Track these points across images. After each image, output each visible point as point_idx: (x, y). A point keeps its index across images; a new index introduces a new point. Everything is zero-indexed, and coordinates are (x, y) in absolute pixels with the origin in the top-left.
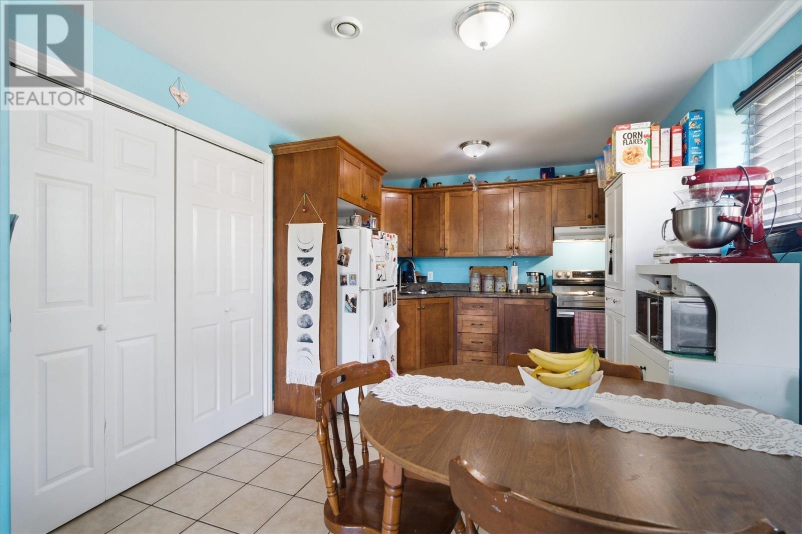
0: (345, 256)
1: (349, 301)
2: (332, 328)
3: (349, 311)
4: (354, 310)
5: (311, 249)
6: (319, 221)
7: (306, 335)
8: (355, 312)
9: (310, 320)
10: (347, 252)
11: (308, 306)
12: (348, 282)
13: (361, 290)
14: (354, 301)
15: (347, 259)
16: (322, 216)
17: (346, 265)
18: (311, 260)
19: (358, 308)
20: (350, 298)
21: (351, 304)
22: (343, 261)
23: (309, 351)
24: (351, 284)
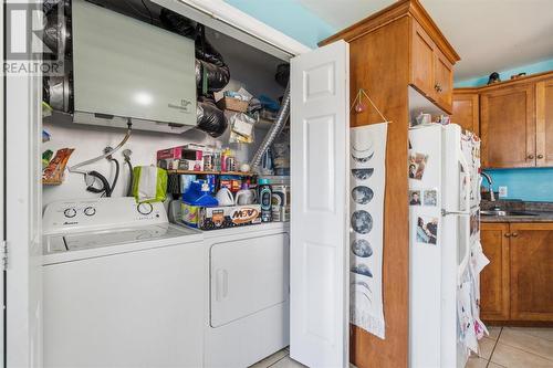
0: (417, 166)
1: (424, 227)
2: (401, 264)
3: (424, 241)
4: (433, 241)
5: (370, 157)
6: (381, 121)
7: (363, 265)
8: (435, 243)
9: (368, 248)
10: (421, 159)
11: (366, 230)
12: (422, 201)
13: (444, 213)
14: (432, 227)
15: (420, 170)
16: (385, 113)
17: (419, 177)
18: (370, 171)
19: (438, 237)
20: (425, 223)
21: (428, 231)
22: (414, 172)
23: (367, 286)
24: (426, 204)
